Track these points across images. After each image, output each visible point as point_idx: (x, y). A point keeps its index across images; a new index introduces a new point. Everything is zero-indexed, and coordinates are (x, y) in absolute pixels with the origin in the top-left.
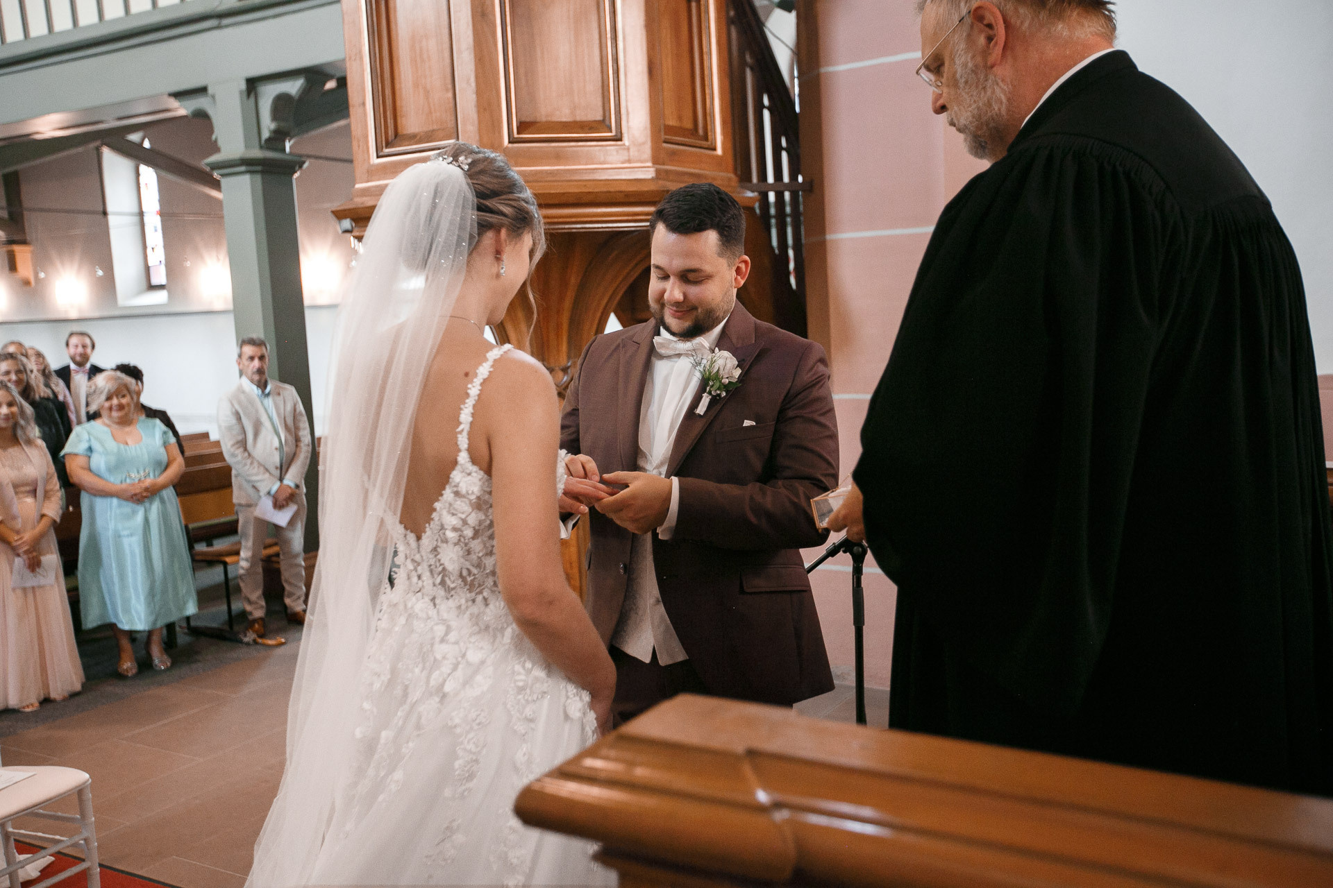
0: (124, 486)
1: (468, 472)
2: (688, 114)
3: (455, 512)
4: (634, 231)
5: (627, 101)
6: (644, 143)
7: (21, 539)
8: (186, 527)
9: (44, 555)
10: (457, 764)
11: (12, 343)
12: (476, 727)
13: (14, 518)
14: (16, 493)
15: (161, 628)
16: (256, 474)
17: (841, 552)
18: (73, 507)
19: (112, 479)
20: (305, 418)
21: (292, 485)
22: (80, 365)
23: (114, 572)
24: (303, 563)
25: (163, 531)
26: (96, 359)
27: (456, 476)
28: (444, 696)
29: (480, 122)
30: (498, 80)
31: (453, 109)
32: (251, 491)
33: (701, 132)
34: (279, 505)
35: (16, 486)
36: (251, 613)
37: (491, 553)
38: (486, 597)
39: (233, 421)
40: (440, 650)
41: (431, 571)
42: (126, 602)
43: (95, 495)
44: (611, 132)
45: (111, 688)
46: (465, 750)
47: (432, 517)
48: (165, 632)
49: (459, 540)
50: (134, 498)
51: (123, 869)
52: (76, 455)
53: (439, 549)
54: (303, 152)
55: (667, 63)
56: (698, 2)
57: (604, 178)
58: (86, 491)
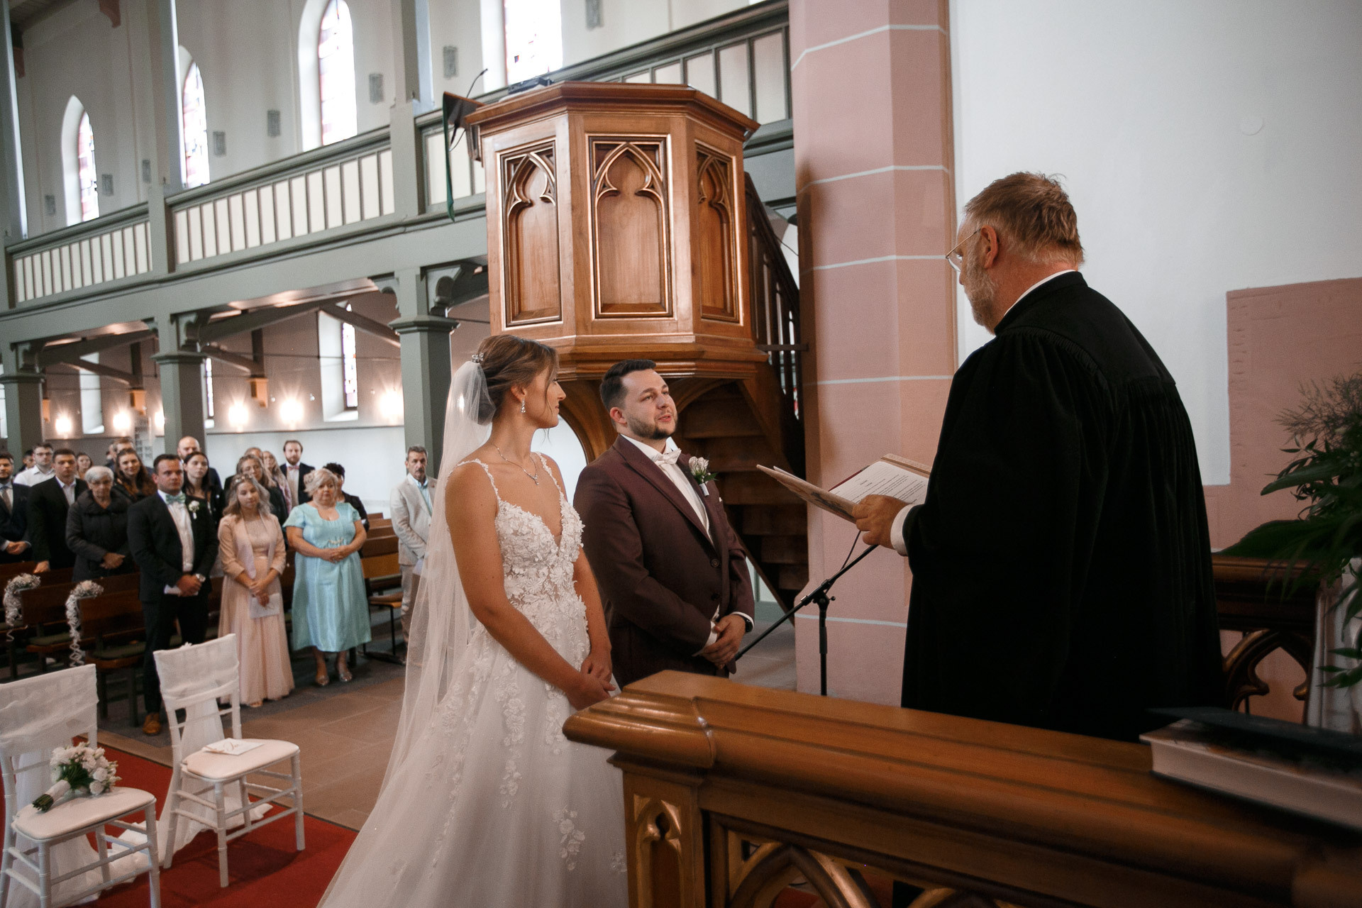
0: (326, 550)
2: (720, 297)
4: (680, 379)
5: (676, 291)
6: (688, 319)
7: (255, 584)
9: (271, 594)
11: (254, 449)
13: (251, 569)
14: (254, 552)
15: (347, 651)
16: (415, 543)
17: (812, 602)
19: (318, 545)
22: (293, 463)
23: (317, 609)
25: (351, 580)
26: (305, 459)
29: (576, 305)
30: (589, 276)
31: (558, 295)
32: (411, 555)
33: (729, 310)
35: (255, 548)
39: (401, 505)
42: (324, 631)
43: (307, 556)
44: (665, 311)
45: (310, 693)
48: (348, 654)
50: (332, 559)
51: (319, 816)
52: (294, 527)
54: (456, 317)
55: (706, 265)
56: (728, 222)
57: (660, 342)
58: (300, 552)
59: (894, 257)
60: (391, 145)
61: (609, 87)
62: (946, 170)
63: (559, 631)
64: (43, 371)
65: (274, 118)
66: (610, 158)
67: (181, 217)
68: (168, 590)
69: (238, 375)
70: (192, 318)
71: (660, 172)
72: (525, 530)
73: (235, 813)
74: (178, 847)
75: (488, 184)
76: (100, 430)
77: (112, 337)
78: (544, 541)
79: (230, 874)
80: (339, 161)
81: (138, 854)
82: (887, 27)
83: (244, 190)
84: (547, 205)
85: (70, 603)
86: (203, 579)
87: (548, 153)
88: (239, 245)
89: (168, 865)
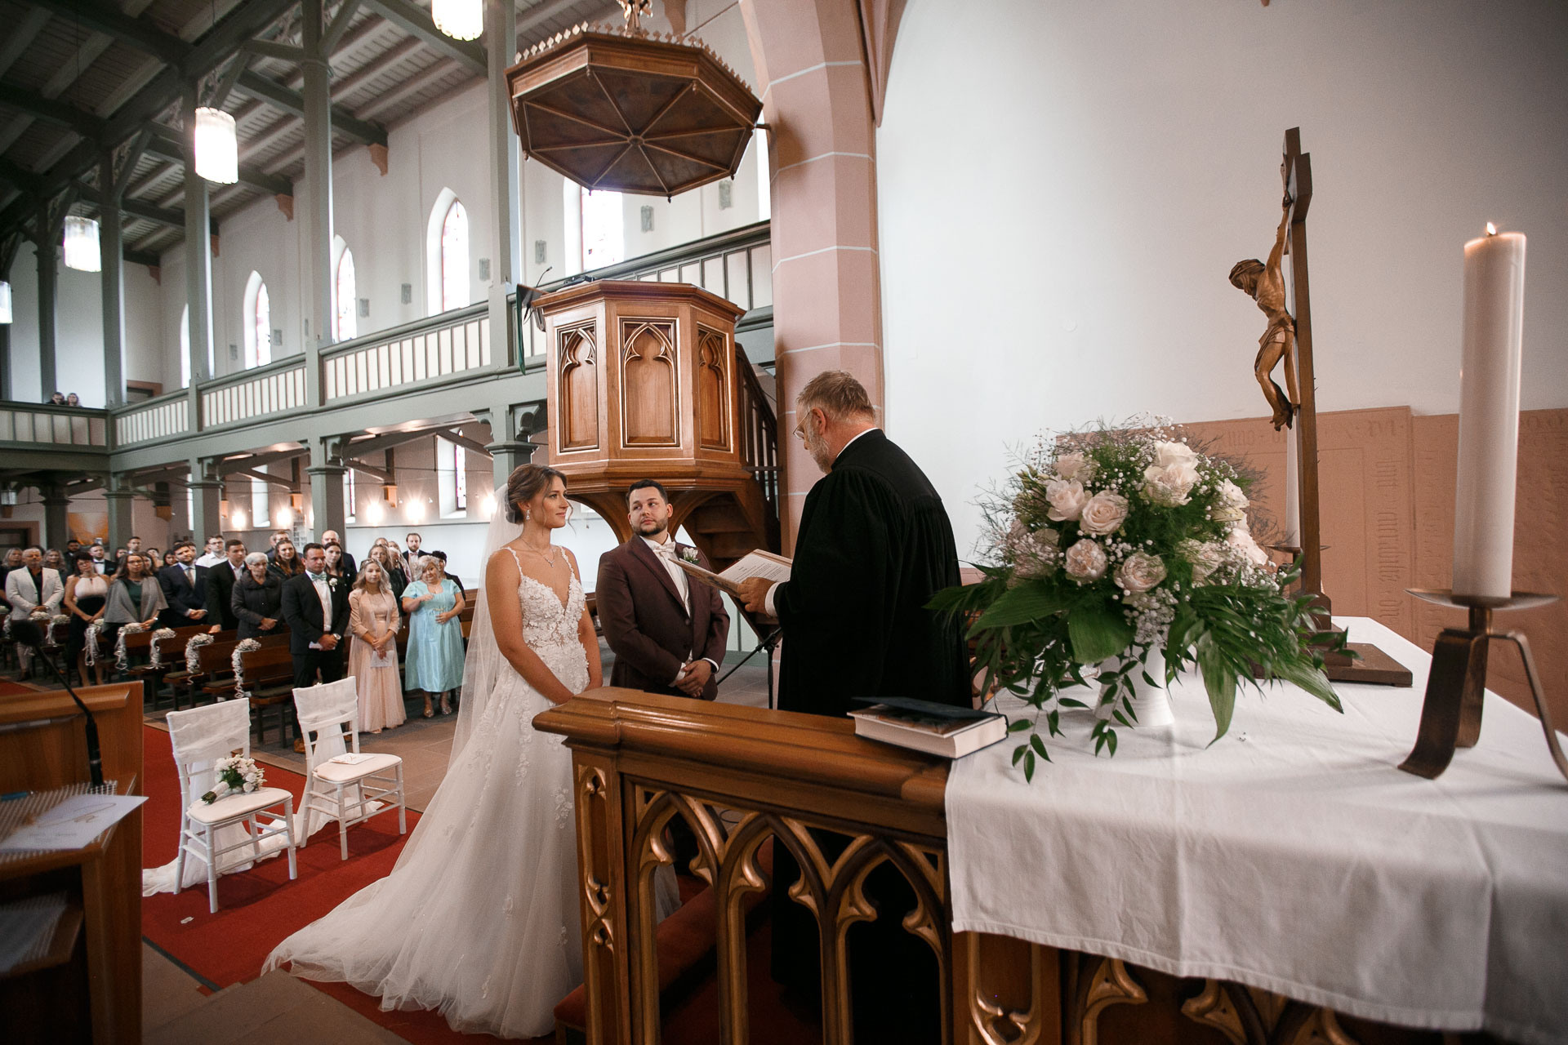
2: (716, 434)
5: (682, 428)
6: (690, 448)
7: (376, 641)
9: (388, 650)
11: (383, 539)
13: (374, 630)
14: (376, 617)
15: (448, 692)
22: (414, 551)
23: (424, 661)
25: (451, 639)
26: (423, 547)
29: (609, 437)
30: (619, 418)
31: (596, 431)
33: (723, 442)
35: (376, 614)
42: (430, 677)
44: (674, 442)
48: (449, 694)
52: (408, 597)
54: (534, 442)
56: (723, 380)
57: (669, 465)
60: (489, 315)
61: (626, 284)
62: (877, 346)
63: (561, 666)
64: (223, 479)
65: (406, 289)
66: (636, 333)
67: (330, 365)
68: (312, 645)
69: (374, 483)
70: (337, 440)
71: (671, 344)
72: (538, 596)
73: (354, 806)
74: (310, 834)
75: (548, 349)
76: (267, 524)
77: (277, 453)
78: (553, 604)
79: (349, 851)
81: (279, 835)
82: (835, 247)
84: (590, 366)
85: (236, 656)
86: (340, 638)
87: (592, 329)
88: (374, 386)
89: (303, 845)
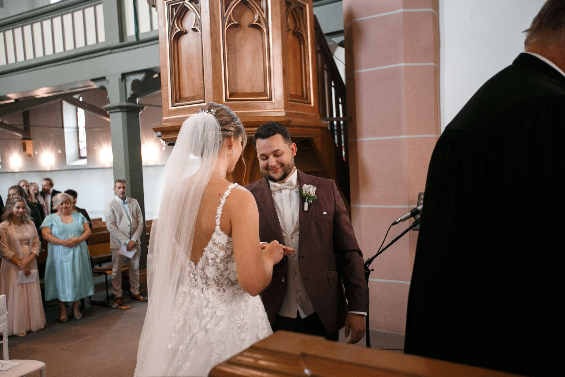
0: (65, 240)
1: (219, 234)
2: (300, 89)
3: (213, 252)
5: (274, 85)
6: (281, 102)
7: (22, 263)
8: (91, 258)
9: (32, 269)
10: (213, 359)
11: (23, 181)
12: (220, 343)
13: (19, 254)
14: (21, 243)
15: (78, 301)
16: (121, 236)
18: (44, 249)
19: (60, 238)
20: (141, 213)
21: (135, 241)
23: (59, 277)
24: (139, 274)
25: (81, 260)
27: (214, 236)
28: (207, 330)
29: (214, 93)
30: (222, 76)
31: (203, 88)
32: (118, 243)
33: (305, 96)
34: (129, 249)
35: (21, 241)
36: (116, 295)
37: (227, 270)
38: (224, 289)
39: (111, 214)
40: (206, 311)
41: (201, 278)
42: (64, 290)
43: (54, 245)
44: (267, 97)
45: (57, 326)
46: (216, 353)
47: (203, 254)
48: (80, 303)
49: (214, 264)
50: (69, 246)
52: (46, 227)
53: (204, 268)
54: (143, 103)
55: (291, 69)
56: (304, 44)
57: (264, 115)
58: (50, 243)
59: (402, 64)
62: (434, 11)
66: (233, 4)
69: (15, 139)
71: (263, 12)
75: (160, 21)
80: (71, 10)
83: (13, 27)
84: (196, 33)
87: (196, 1)
